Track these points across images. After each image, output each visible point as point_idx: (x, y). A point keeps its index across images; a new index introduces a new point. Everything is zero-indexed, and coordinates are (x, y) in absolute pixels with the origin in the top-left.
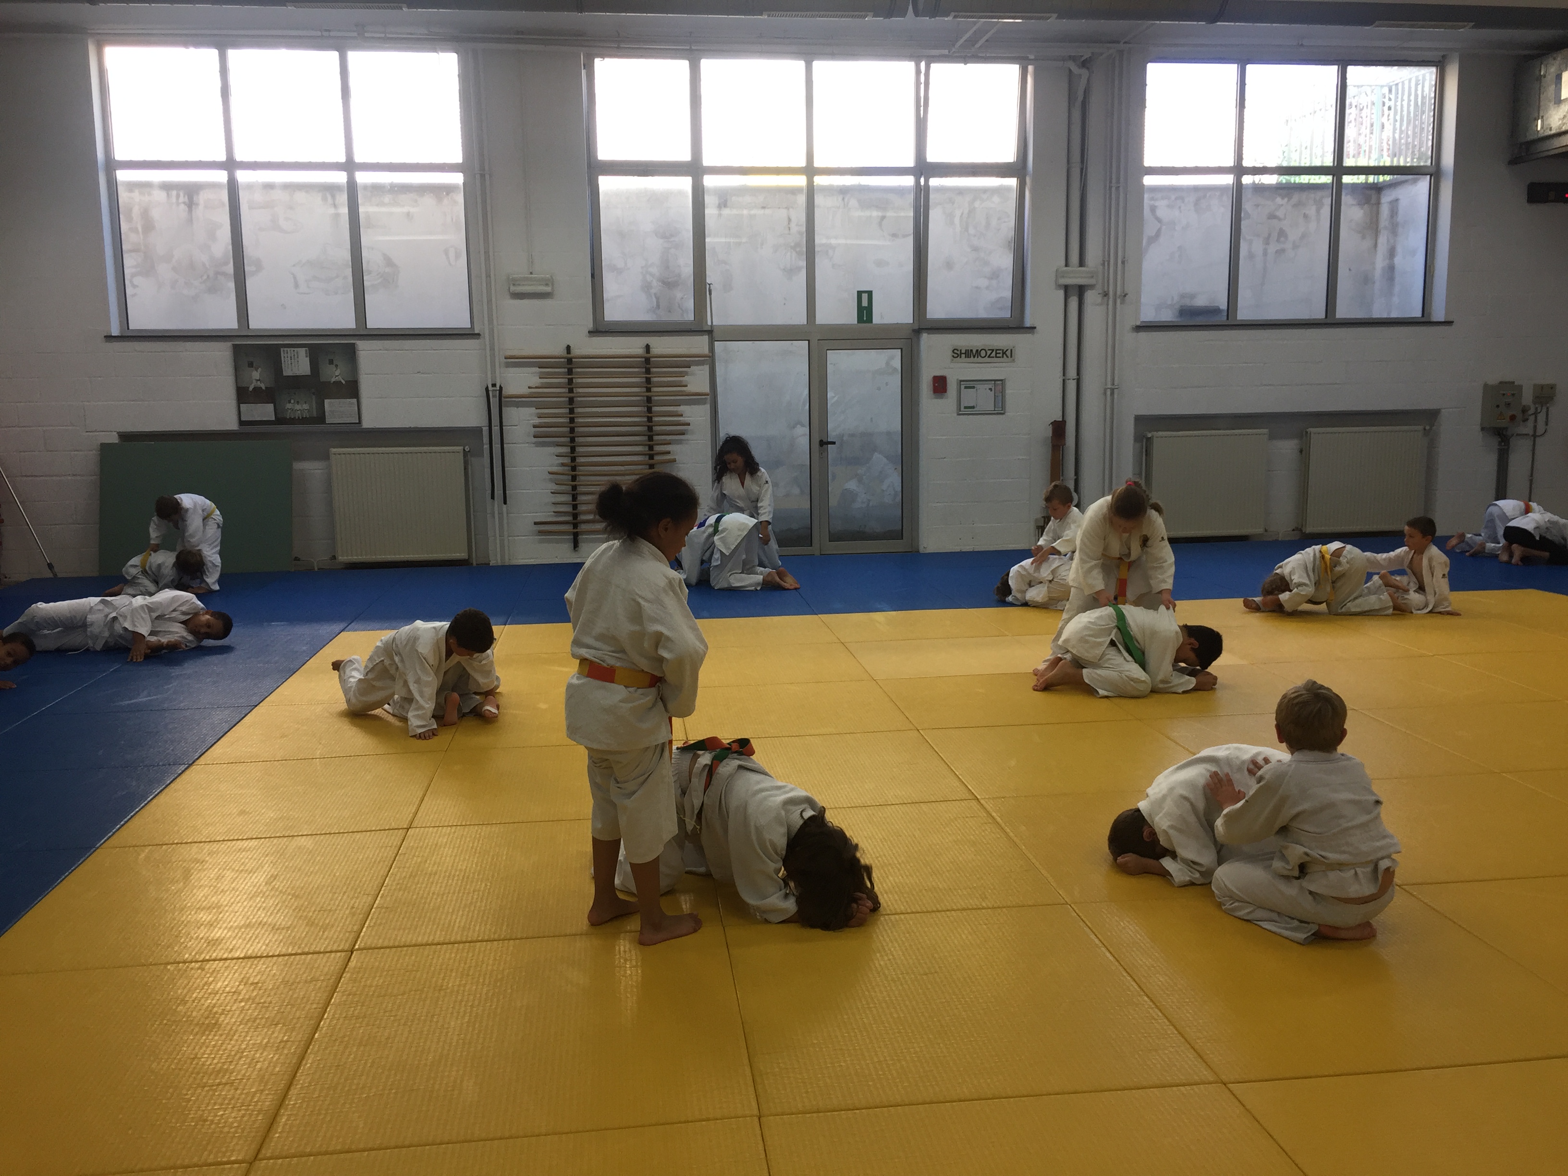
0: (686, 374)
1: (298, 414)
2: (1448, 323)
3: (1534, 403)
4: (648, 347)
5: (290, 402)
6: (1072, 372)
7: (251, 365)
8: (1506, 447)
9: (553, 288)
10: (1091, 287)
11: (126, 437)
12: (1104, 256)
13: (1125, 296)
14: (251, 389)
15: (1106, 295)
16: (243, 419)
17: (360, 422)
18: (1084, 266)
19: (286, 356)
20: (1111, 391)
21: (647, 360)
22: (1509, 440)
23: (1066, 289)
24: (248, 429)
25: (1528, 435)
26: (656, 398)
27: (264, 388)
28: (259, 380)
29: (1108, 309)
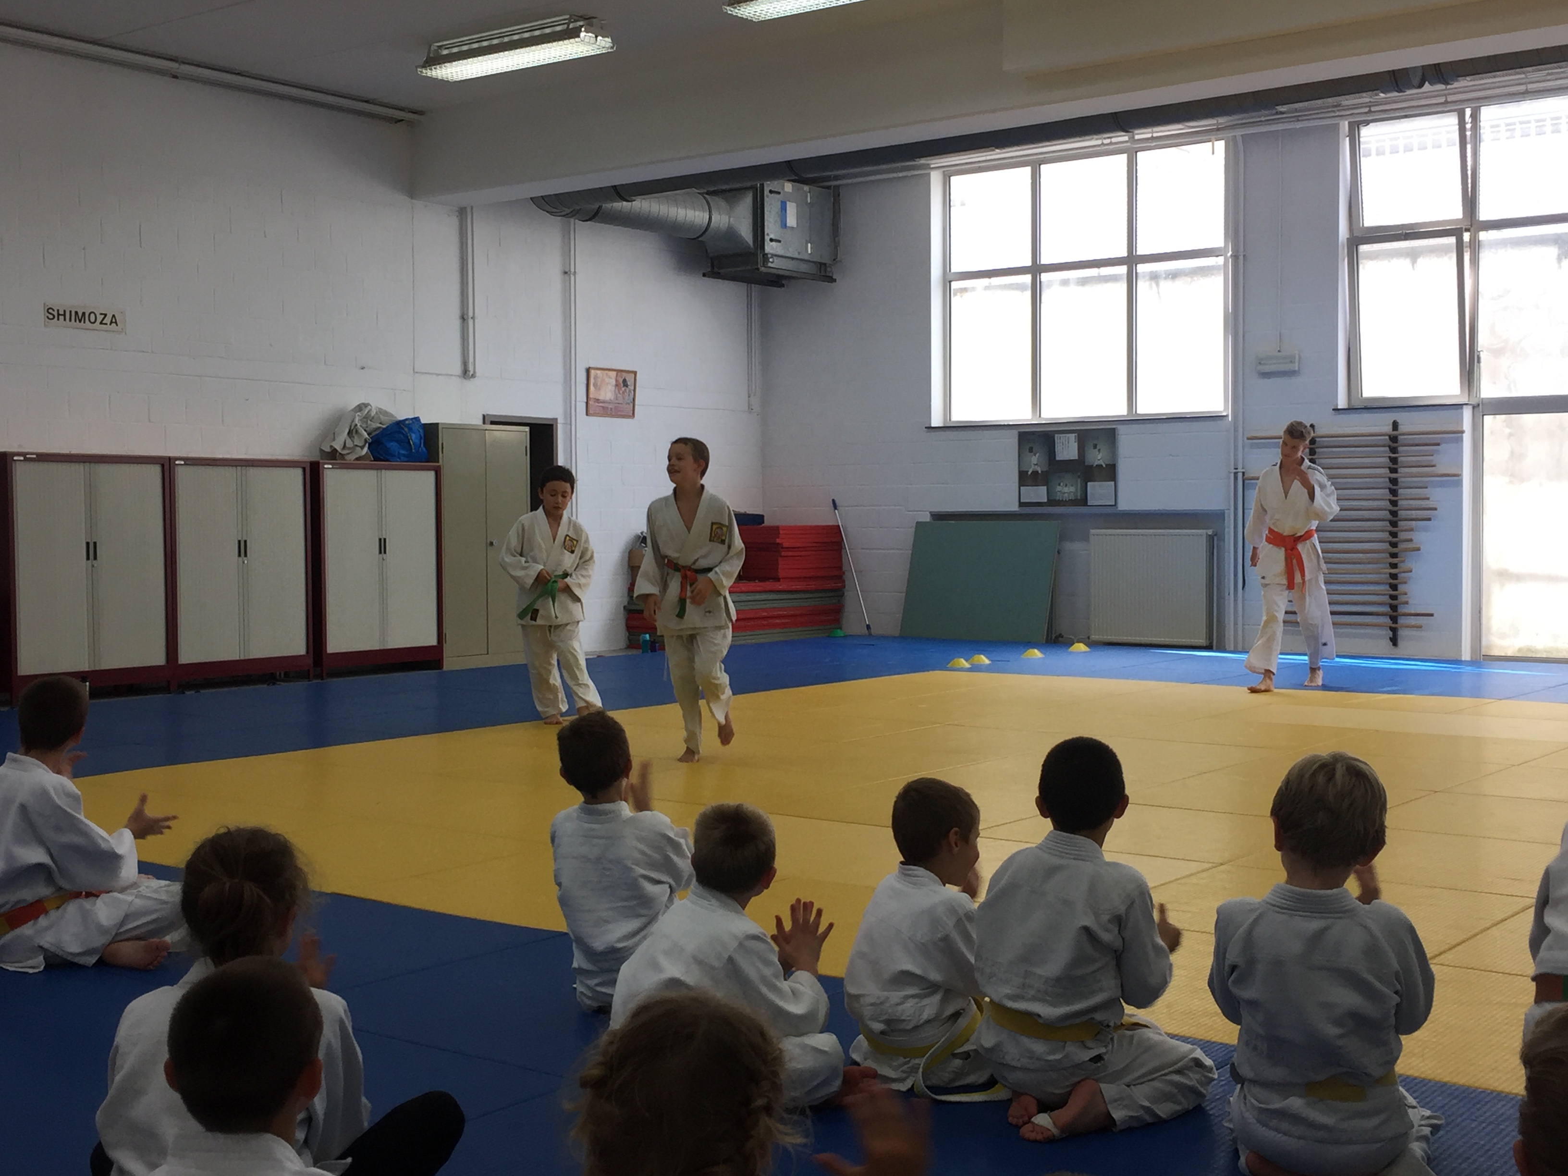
0: (1438, 451)
1: (1066, 497)
4: (1395, 425)
5: (1059, 485)
7: (1031, 450)
9: (1299, 368)
11: (939, 517)
14: (1029, 473)
16: (1022, 501)
17: (1115, 505)
19: (1059, 440)
21: (1394, 439)
24: (1028, 510)
26: (1403, 479)
27: (1040, 472)
28: (1036, 464)
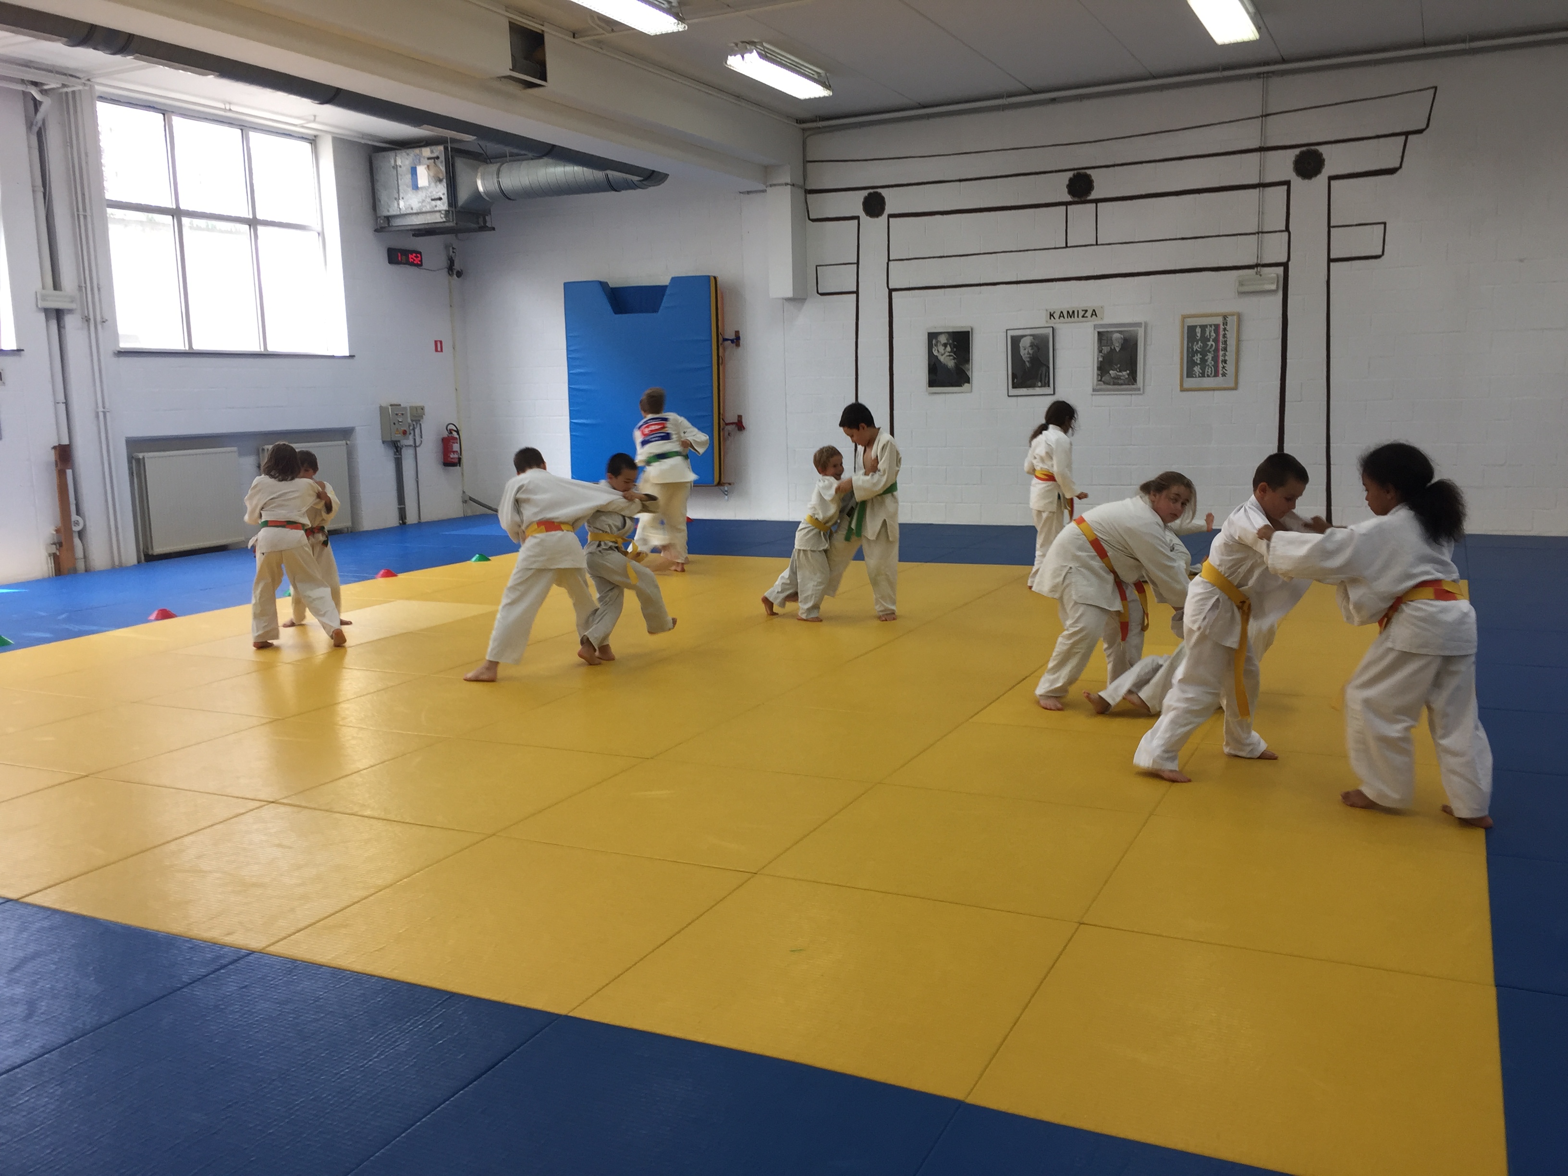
2: (351, 357)
3: (412, 421)
6: (61, 397)
8: (399, 456)
10: (70, 311)
12: (79, 281)
13: (104, 322)
15: (88, 320)
18: (60, 290)
20: (102, 415)
22: (401, 449)
23: (46, 311)
25: (410, 446)
29: (89, 334)
